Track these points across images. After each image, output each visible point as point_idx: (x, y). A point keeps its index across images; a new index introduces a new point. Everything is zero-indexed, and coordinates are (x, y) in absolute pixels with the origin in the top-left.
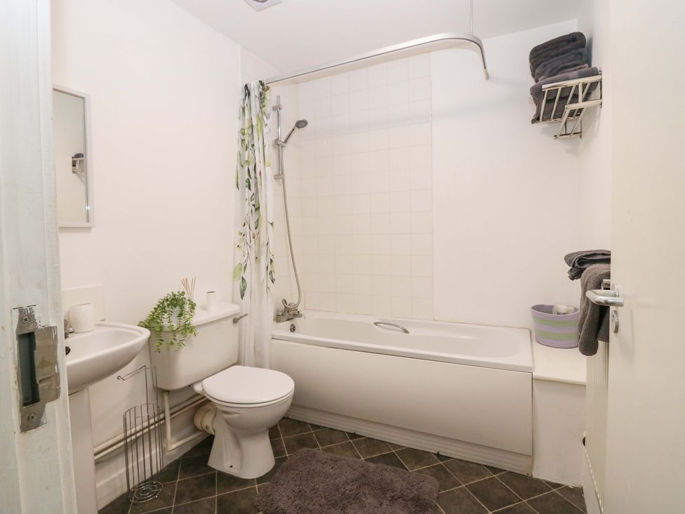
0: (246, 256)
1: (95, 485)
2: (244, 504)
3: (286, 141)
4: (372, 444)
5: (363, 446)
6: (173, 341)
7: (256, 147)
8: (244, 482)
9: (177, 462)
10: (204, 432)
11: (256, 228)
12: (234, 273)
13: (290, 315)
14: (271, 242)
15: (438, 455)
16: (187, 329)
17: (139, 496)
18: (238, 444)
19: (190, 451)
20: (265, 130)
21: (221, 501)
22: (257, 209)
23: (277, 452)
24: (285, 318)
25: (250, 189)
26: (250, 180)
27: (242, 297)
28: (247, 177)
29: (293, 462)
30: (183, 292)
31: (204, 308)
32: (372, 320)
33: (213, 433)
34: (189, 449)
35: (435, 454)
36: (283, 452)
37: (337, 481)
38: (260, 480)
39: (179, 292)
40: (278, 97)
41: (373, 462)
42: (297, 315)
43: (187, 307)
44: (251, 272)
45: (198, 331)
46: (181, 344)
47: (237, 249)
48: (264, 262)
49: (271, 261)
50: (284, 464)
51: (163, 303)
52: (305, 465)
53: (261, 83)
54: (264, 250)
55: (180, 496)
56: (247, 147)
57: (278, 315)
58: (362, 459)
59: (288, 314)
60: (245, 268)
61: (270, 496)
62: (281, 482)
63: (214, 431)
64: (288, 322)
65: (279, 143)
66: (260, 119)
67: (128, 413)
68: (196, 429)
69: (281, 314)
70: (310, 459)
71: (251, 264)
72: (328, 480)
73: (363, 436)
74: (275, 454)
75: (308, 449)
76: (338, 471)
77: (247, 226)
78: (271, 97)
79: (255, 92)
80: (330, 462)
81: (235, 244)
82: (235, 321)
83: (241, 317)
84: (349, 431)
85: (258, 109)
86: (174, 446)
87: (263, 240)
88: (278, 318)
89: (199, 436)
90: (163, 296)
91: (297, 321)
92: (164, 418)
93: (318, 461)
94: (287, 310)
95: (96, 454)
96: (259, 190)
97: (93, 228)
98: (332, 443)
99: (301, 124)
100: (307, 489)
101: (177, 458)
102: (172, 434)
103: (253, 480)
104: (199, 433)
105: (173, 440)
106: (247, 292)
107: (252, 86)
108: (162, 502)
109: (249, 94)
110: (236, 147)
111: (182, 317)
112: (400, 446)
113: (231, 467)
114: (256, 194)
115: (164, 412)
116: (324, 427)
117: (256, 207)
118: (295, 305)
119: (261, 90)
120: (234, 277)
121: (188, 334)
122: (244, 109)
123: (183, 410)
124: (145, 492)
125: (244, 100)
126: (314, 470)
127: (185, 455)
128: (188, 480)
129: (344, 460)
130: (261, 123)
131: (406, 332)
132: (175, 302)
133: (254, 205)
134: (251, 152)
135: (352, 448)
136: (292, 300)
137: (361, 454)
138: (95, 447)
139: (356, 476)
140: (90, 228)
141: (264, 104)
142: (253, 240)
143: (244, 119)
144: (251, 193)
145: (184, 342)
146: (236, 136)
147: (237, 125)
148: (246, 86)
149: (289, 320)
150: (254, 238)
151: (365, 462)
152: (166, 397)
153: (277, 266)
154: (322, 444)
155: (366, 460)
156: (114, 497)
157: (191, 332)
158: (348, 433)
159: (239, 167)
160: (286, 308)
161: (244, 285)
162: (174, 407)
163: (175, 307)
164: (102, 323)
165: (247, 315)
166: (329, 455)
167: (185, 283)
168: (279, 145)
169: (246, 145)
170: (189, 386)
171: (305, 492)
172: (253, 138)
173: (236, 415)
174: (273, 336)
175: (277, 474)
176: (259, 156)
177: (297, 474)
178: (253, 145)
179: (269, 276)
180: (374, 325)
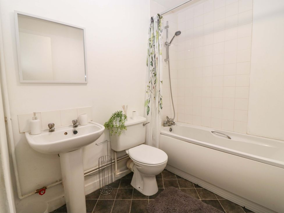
0: (150, 96)
1: (84, 186)
2: (142, 207)
3: (170, 43)
4: (206, 193)
5: (201, 193)
6: (117, 132)
7: (155, 46)
8: (144, 196)
9: (119, 180)
10: (130, 170)
11: (155, 84)
12: (145, 103)
13: (170, 124)
14: (161, 90)
15: (244, 208)
16: (123, 127)
17: (104, 191)
18: (142, 179)
19: (125, 176)
20: (160, 37)
21: (133, 203)
22: (155, 75)
23: (159, 186)
24: (167, 125)
25: (152, 66)
26: (152, 62)
27: (148, 115)
28: (151, 60)
29: (166, 192)
30: (122, 111)
31: (131, 118)
32: (210, 130)
33: (133, 171)
34: (125, 175)
35: (242, 207)
36: (162, 186)
37: (186, 208)
38: (151, 197)
39: (120, 111)
40: (167, 22)
41: (206, 203)
42: (173, 124)
43: (123, 118)
44: (152, 104)
45: (127, 128)
46: (120, 133)
47: (146, 93)
48: (157, 99)
49: (161, 99)
50: (162, 192)
51: (114, 115)
52: (171, 196)
53: (159, 15)
54: (158, 94)
55: (118, 196)
56: (151, 47)
57: (164, 123)
58: (200, 199)
59: (169, 123)
60: (149, 102)
61: (154, 206)
62: (160, 201)
63: (134, 171)
64: (169, 127)
65: (167, 44)
66: (157, 32)
67: (100, 158)
68: (127, 168)
69: (165, 123)
70: (174, 193)
71: (152, 100)
72: (182, 206)
73: (202, 188)
74: (158, 187)
75: (173, 187)
76: (187, 203)
77: (151, 83)
78: (163, 22)
79: (156, 20)
80: (184, 197)
81: (145, 91)
82: (144, 125)
83: (147, 123)
84: (194, 183)
85: (157, 27)
86: (118, 174)
87: (157, 89)
88: (164, 125)
89: (129, 171)
90: (114, 112)
91: (173, 127)
92: (115, 162)
93: (178, 195)
94: (168, 121)
95: (85, 174)
96: (156, 66)
97: (88, 84)
98: (185, 187)
99: (178, 33)
100: (171, 208)
101: (120, 178)
102: (118, 169)
103: (148, 196)
104: (128, 170)
105: (119, 171)
106: (150, 113)
107: (154, 17)
108: (111, 196)
109: (153, 21)
110: (147, 47)
111: (121, 122)
112: (222, 198)
113: (139, 188)
114: (155, 68)
115: (114, 159)
116: (182, 178)
117: (155, 74)
118: (172, 119)
119: (158, 18)
120: (145, 105)
121: (123, 129)
122: (150, 29)
123: (122, 160)
124: (106, 190)
125: (151, 25)
126: (175, 199)
127: (123, 177)
128: (122, 189)
129: (191, 198)
130: (158, 34)
131: (229, 138)
132: (118, 115)
133: (154, 73)
134: (153, 48)
135: (195, 192)
136: (171, 117)
137: (200, 196)
138: (85, 171)
139: (196, 208)
140: (87, 83)
141: (159, 25)
142: (153, 89)
143: (151, 34)
144: (153, 68)
145: (121, 133)
146: (147, 42)
147: (147, 37)
148: (152, 18)
149: (169, 126)
150: (154, 88)
151: (201, 201)
152: (115, 154)
153: (163, 101)
154: (181, 186)
155: (203, 201)
156: (95, 190)
157: (125, 128)
158: (194, 184)
159: (148, 56)
160: (168, 120)
161: (149, 109)
162: (119, 158)
163: (118, 117)
164: (91, 122)
165: (149, 122)
166: (183, 193)
167: (124, 107)
168: (167, 45)
169: (152, 46)
170: (125, 150)
171: (170, 210)
172: (154, 42)
173: (141, 168)
175: (158, 197)
176: (156, 50)
177: (167, 199)
178: (154, 46)
179: (159, 106)
180: (211, 133)
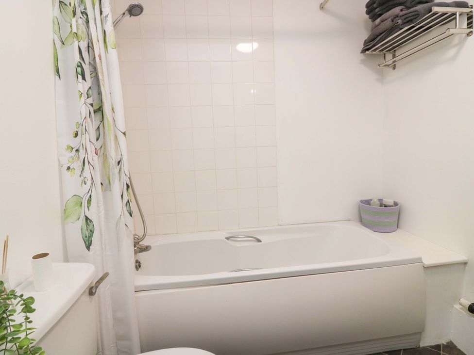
0: (89, 183)
7: (88, 16)
11: (97, 140)
14: (125, 159)
22: (99, 110)
25: (84, 78)
27: (88, 248)
28: (77, 60)
32: (224, 235)
42: (147, 248)
48: (117, 188)
49: (128, 186)
54: (115, 171)
60: (89, 201)
71: (98, 193)
82: (93, 292)
83: (99, 282)
87: (112, 156)
99: (135, 10)
106: (95, 239)
114: (92, 89)
117: (96, 107)
118: (142, 237)
120: (66, 217)
131: (259, 241)
133: (92, 105)
134: (80, 21)
142: (96, 157)
144: (86, 85)
150: (97, 154)
159: (58, 43)
161: (91, 228)
165: (107, 275)
169: (74, 10)
174: (136, 287)
179: (125, 209)
180: (226, 240)
